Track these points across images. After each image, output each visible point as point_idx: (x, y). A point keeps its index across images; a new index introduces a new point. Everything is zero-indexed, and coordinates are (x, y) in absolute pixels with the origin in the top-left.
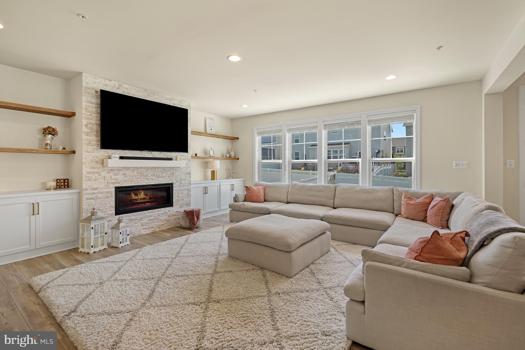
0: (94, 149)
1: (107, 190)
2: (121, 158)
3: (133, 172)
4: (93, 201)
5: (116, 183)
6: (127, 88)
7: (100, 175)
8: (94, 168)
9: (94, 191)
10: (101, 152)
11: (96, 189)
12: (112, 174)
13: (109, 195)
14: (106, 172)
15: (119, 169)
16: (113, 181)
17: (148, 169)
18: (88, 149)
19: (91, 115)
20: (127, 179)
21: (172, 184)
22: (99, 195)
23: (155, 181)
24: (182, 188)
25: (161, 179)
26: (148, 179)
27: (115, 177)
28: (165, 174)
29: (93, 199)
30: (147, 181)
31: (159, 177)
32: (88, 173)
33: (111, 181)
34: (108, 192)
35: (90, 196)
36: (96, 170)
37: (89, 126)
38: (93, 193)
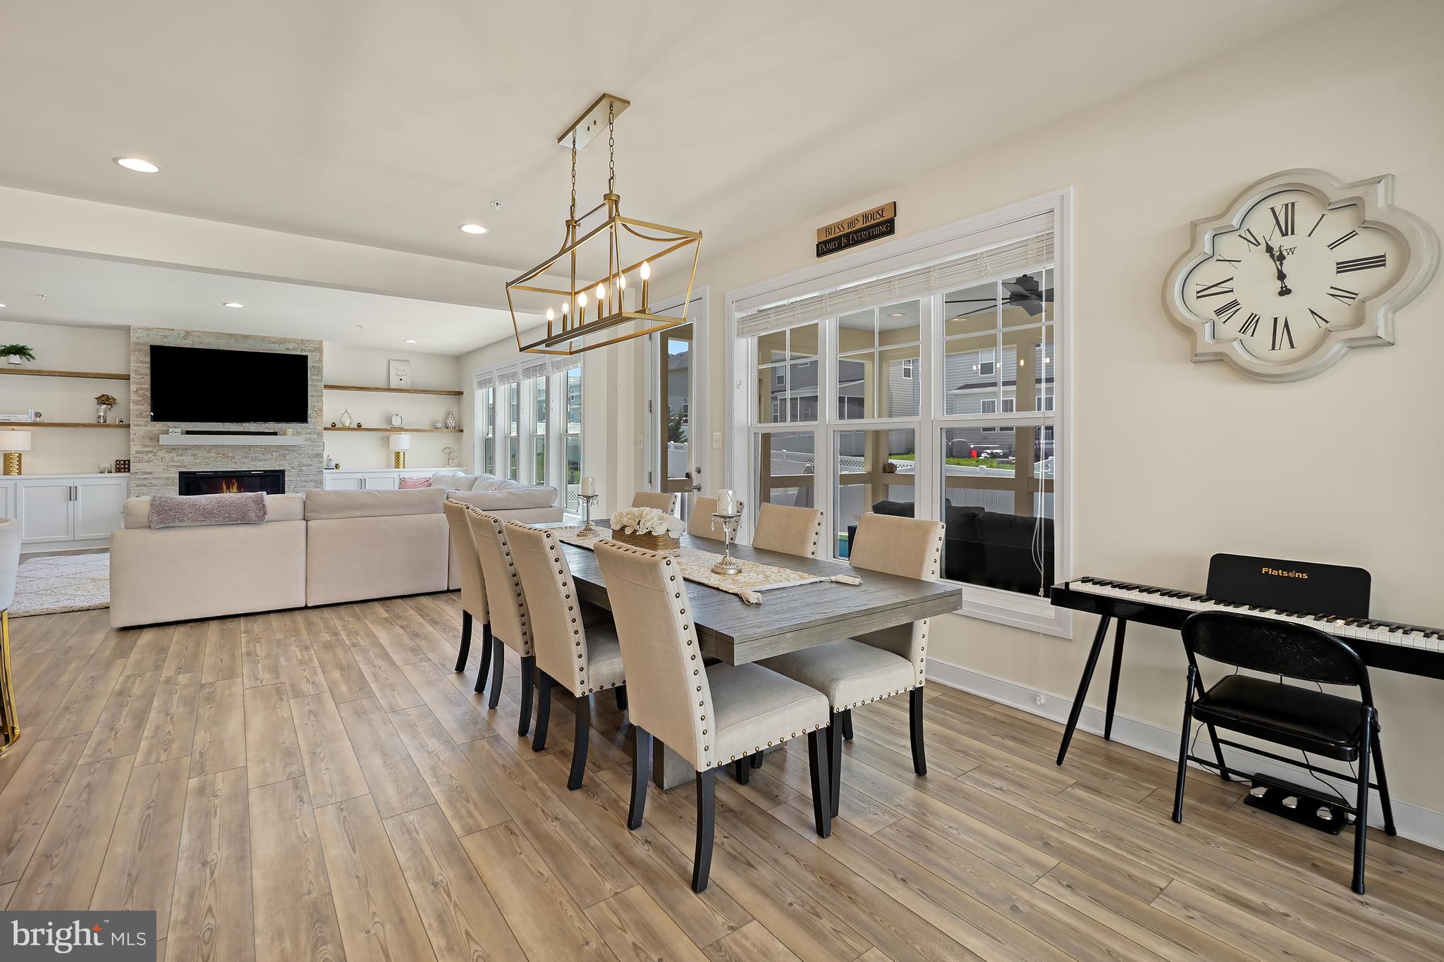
0: (147, 422)
1: (166, 475)
2: (188, 433)
3: (209, 452)
4: (145, 488)
5: (180, 467)
6: (199, 337)
7: (155, 455)
8: (147, 446)
9: (146, 476)
10: (157, 426)
11: (151, 473)
12: (173, 455)
13: (170, 482)
14: (165, 451)
15: (186, 448)
16: (175, 464)
17: (235, 447)
18: (139, 423)
19: (143, 378)
20: (198, 461)
21: (283, 472)
22: (154, 482)
23: (250, 466)
24: (303, 478)
25: (262, 463)
26: (236, 463)
27: (180, 458)
28: (269, 456)
29: (145, 485)
30: (234, 466)
31: (256, 459)
32: (138, 452)
33: (172, 464)
34: (168, 478)
35: (142, 482)
36: (150, 449)
37: (140, 392)
38: (145, 479)
